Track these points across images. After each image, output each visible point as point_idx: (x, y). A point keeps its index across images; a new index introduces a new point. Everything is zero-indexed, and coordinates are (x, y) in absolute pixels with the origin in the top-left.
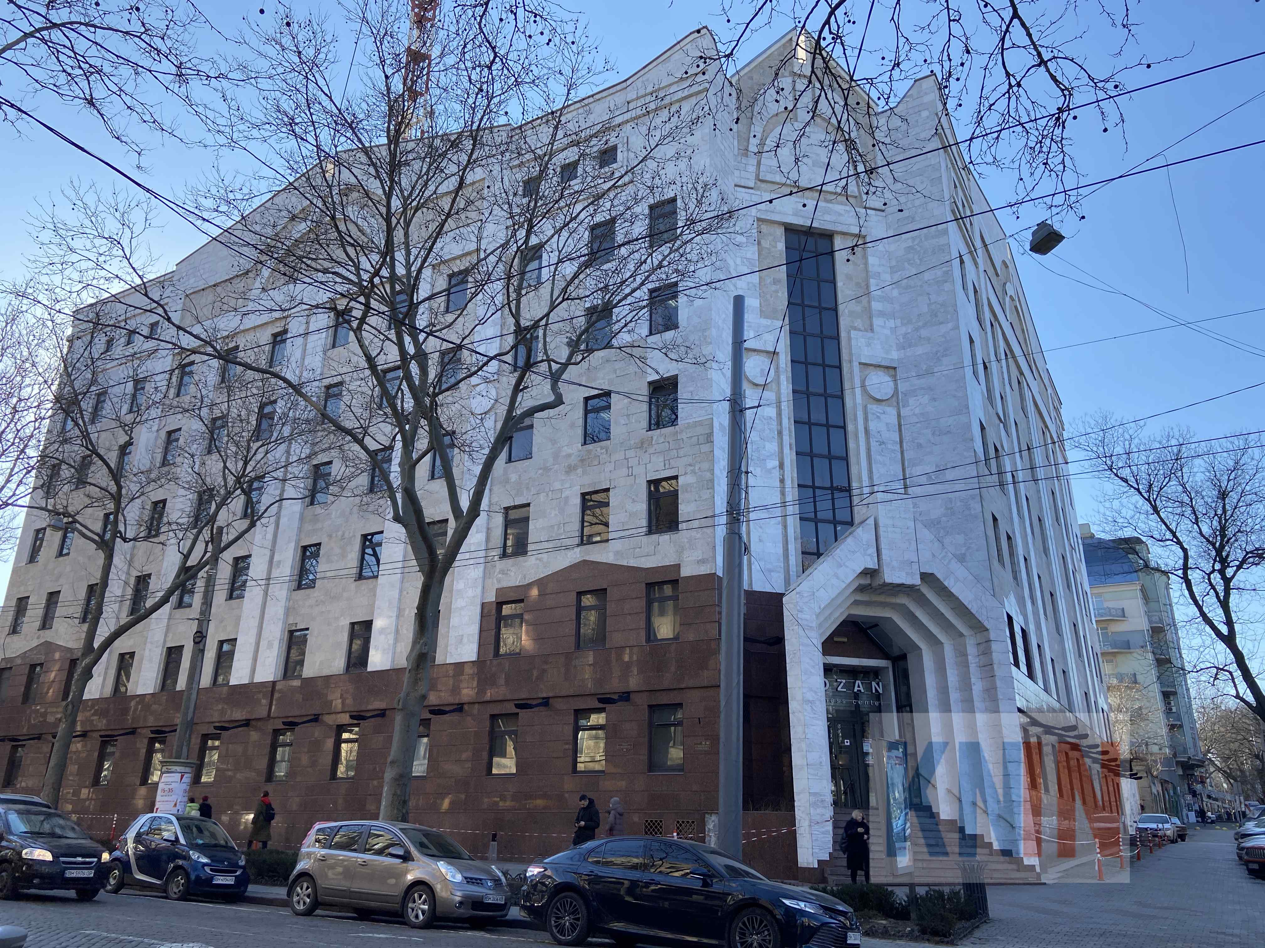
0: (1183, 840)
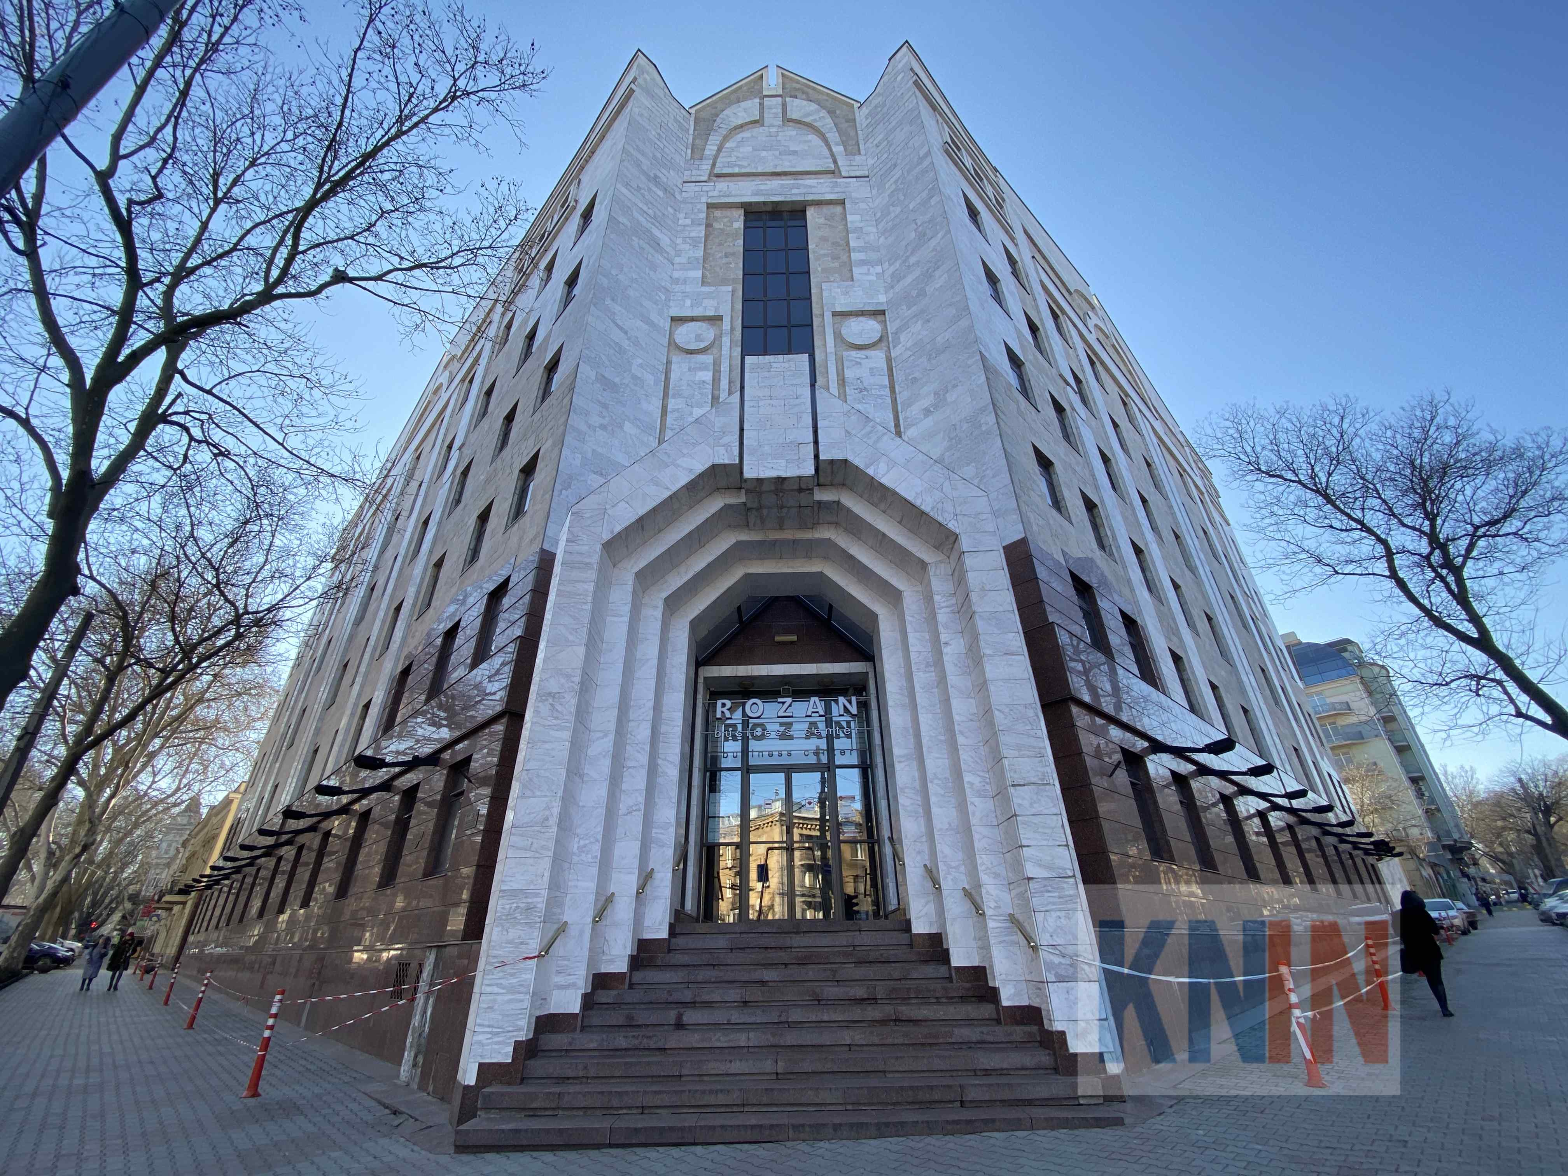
0: (1475, 928)
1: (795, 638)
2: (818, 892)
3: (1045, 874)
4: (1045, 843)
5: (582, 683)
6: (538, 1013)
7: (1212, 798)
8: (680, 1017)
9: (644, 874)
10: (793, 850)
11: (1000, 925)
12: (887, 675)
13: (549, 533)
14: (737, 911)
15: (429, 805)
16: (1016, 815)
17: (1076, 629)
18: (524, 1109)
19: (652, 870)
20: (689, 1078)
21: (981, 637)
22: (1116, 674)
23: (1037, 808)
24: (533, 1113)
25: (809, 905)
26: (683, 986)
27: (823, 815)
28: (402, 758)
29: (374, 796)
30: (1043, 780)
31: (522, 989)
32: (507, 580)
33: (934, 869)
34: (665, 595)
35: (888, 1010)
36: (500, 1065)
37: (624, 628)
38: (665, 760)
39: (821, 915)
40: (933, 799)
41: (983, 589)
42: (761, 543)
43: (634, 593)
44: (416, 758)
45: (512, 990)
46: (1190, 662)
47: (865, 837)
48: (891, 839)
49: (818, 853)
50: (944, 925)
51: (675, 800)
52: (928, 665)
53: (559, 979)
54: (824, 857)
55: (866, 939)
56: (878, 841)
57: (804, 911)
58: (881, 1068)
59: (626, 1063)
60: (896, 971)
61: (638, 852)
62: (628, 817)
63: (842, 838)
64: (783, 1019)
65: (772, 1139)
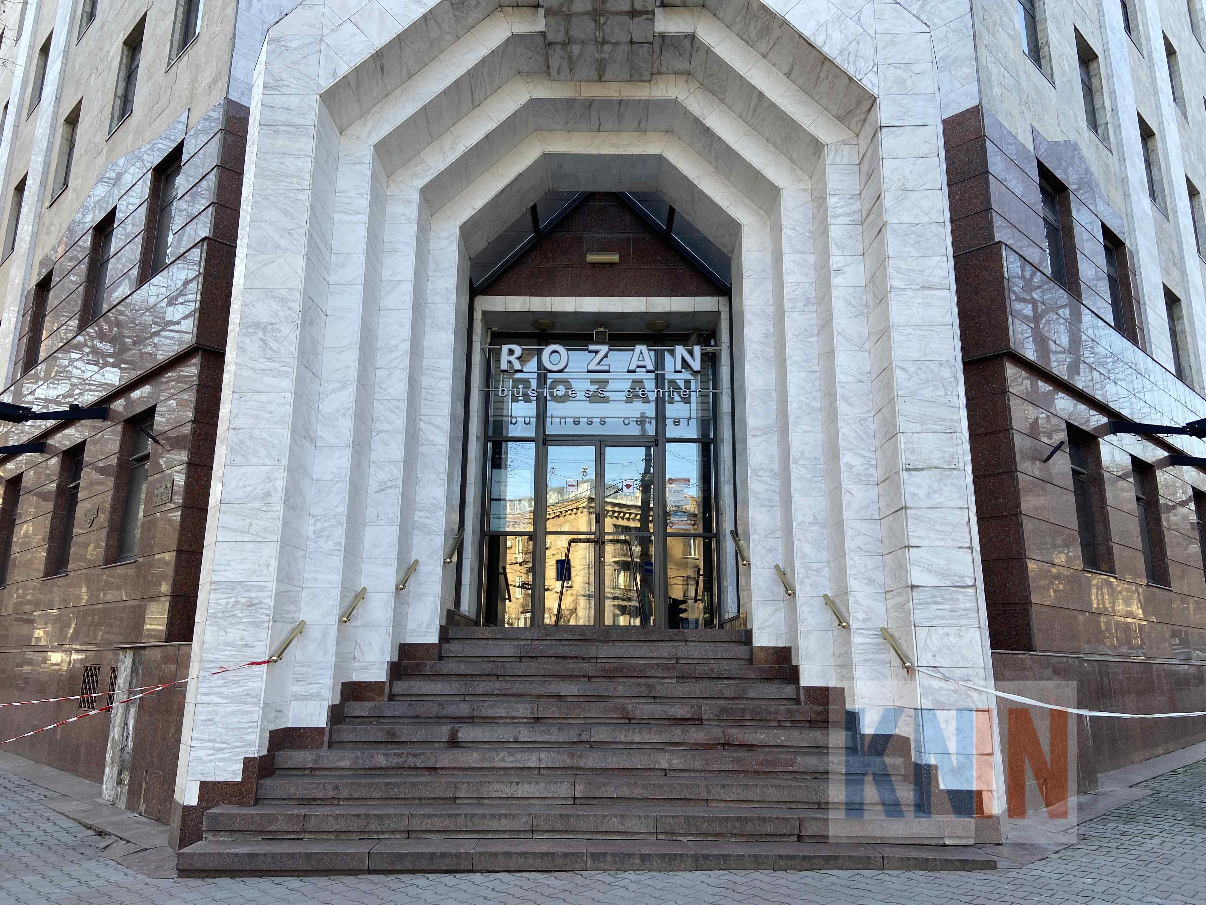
1: (615, 258)
2: (634, 595)
3: (936, 582)
4: (940, 543)
5: (305, 311)
6: (273, 727)
7: (1184, 494)
8: (454, 733)
9: (405, 567)
10: (603, 543)
11: (868, 640)
12: (748, 316)
13: (238, 72)
14: (529, 615)
15: (102, 471)
16: (906, 508)
17: (1033, 254)
18: (261, 832)
19: (416, 561)
20: (465, 801)
21: (891, 262)
22: (1080, 321)
23: (937, 499)
24: (273, 837)
25: (623, 610)
26: (458, 698)
27: (645, 502)
28: (53, 408)
29: (23, 458)
30: (950, 463)
31: (249, 699)
32: (179, 149)
33: (788, 571)
34: (421, 182)
35: (716, 733)
36: (227, 784)
37: (362, 232)
38: (429, 423)
39: (638, 622)
40: (795, 485)
41: (904, 189)
42: (570, 103)
43: (374, 177)
44: (74, 408)
45: (236, 700)
46: (1190, 306)
47: (700, 530)
48: (735, 534)
49: (637, 549)
50: (795, 638)
51: (445, 476)
52: (808, 302)
53: (296, 689)
54: (645, 554)
55: (693, 650)
56: (717, 536)
57: (615, 616)
58: (704, 795)
59: (388, 784)
60: (728, 689)
61: (395, 539)
62: (381, 496)
63: (669, 530)
64: (584, 738)
65: (567, 868)
